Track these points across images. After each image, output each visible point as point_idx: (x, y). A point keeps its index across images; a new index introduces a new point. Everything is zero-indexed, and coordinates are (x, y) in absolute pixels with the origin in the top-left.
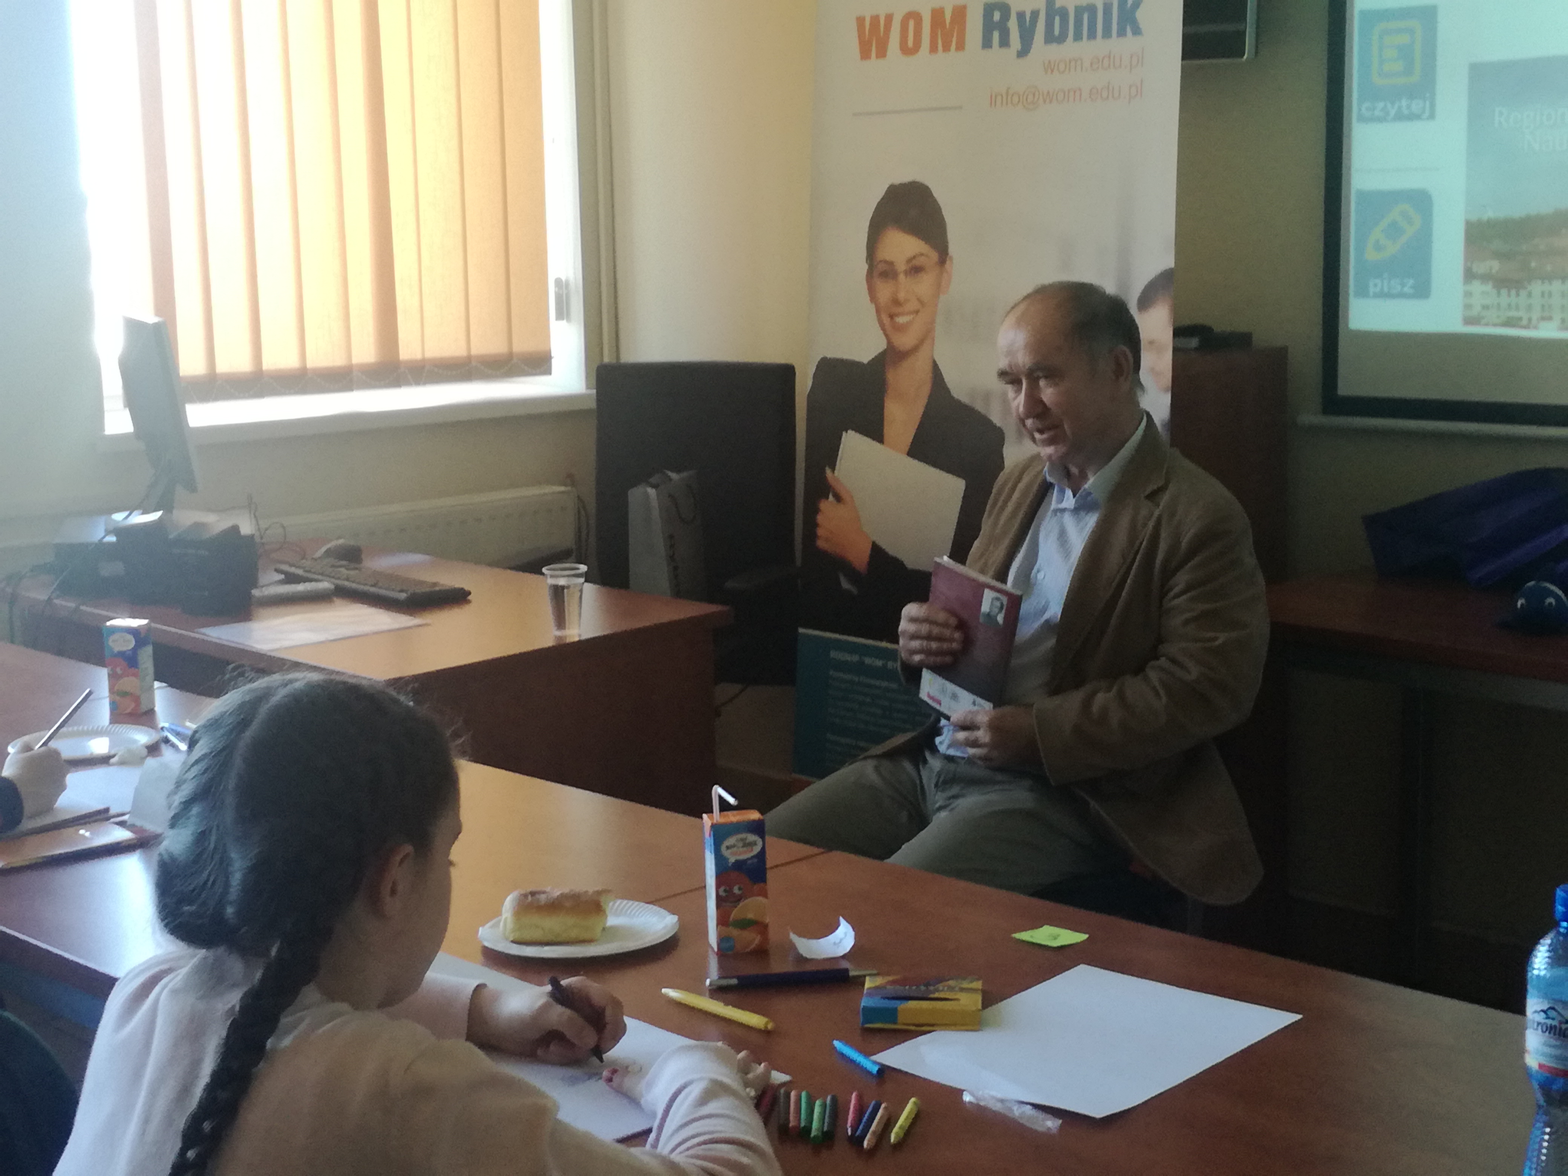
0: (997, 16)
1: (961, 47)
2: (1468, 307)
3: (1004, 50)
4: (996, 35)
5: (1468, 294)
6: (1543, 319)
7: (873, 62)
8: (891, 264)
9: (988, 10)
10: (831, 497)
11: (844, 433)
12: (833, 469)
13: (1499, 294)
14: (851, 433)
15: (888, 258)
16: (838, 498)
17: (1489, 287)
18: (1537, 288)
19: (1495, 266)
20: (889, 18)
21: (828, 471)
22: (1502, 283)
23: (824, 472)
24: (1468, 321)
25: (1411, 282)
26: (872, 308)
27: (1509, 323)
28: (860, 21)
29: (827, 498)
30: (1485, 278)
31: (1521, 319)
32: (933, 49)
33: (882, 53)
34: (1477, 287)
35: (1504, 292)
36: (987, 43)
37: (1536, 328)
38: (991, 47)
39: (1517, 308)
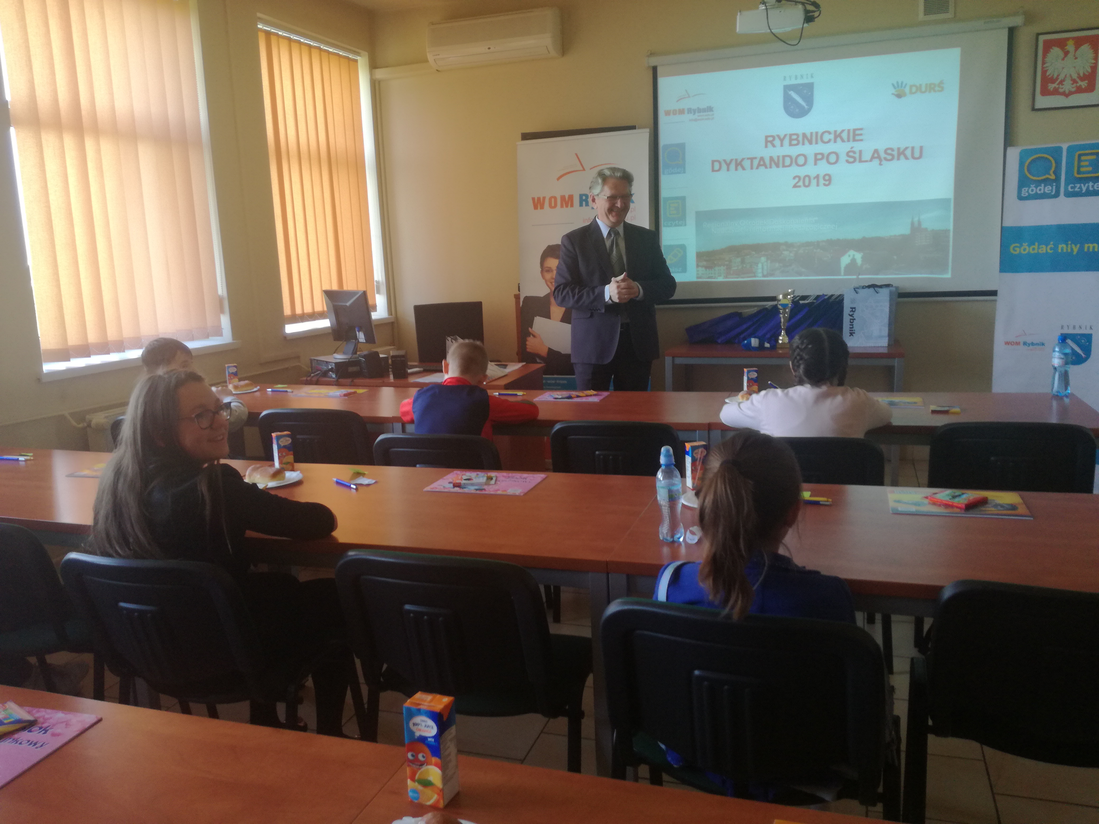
0: (584, 198)
1: (572, 206)
2: (698, 274)
3: (587, 207)
4: (584, 203)
5: (698, 271)
6: (719, 276)
7: (539, 210)
8: (550, 268)
9: (581, 196)
10: (531, 336)
11: (535, 317)
12: (532, 328)
13: (706, 271)
14: (537, 317)
15: (549, 266)
16: (534, 336)
17: (703, 269)
18: (717, 268)
19: (705, 263)
20: (544, 198)
21: (530, 329)
22: (706, 267)
23: (528, 329)
24: (698, 278)
25: (681, 269)
26: (544, 281)
27: (709, 278)
28: (533, 199)
29: (530, 336)
30: (702, 267)
31: (712, 276)
32: (562, 206)
33: (542, 207)
34: (700, 269)
35: (708, 270)
36: (581, 205)
37: (717, 279)
38: (582, 206)
39: (712, 273)
